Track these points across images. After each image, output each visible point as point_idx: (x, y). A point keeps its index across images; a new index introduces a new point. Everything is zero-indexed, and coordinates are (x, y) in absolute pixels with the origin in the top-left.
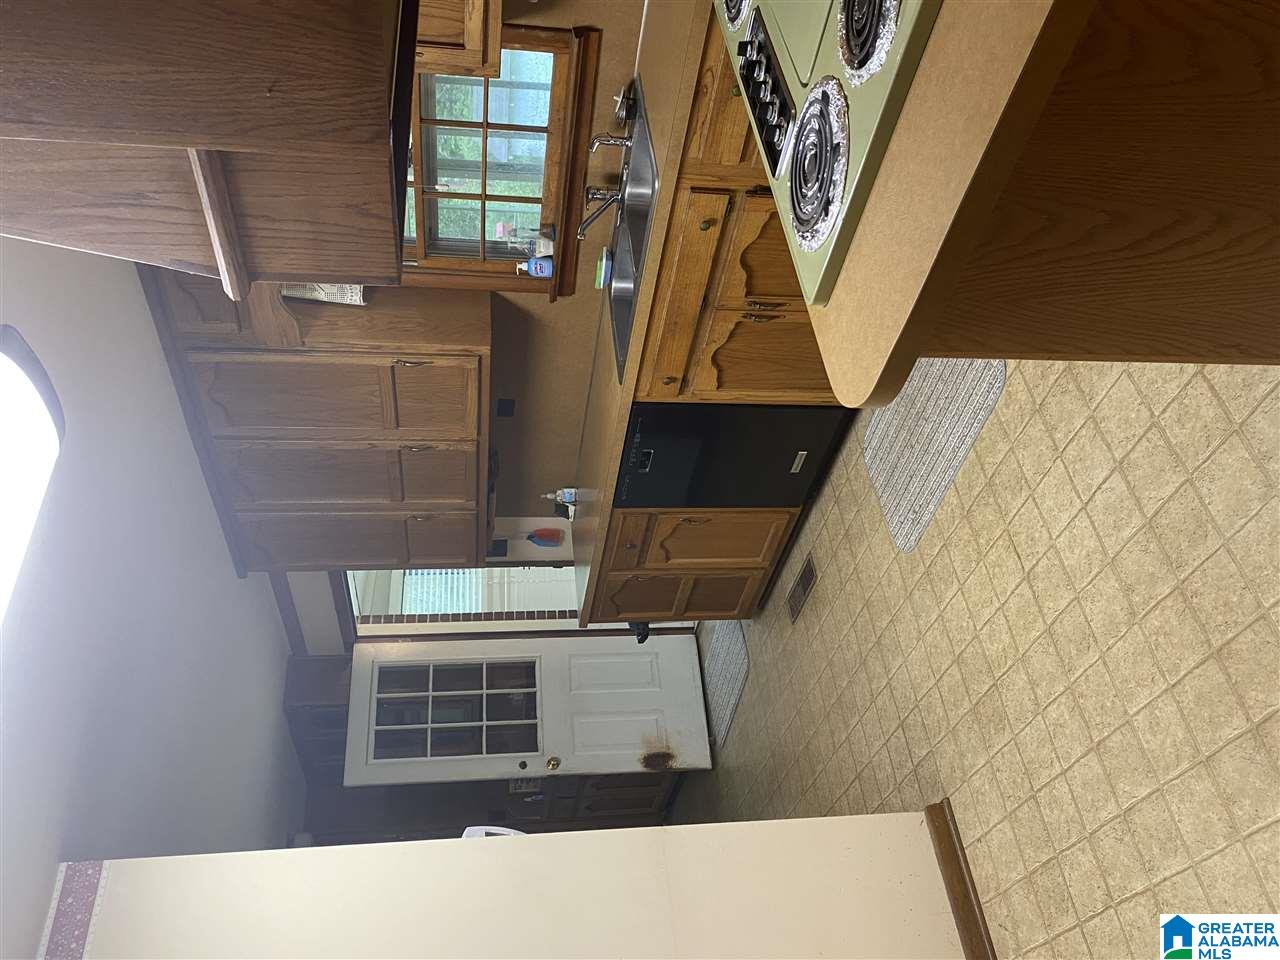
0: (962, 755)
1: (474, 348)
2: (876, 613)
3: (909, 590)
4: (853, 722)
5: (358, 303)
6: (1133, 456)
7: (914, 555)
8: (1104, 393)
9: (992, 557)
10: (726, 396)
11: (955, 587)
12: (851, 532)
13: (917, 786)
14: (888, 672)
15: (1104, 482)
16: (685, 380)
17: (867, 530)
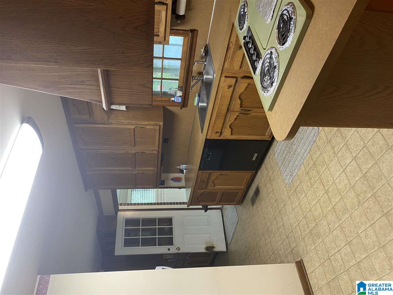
0: (306, 246)
1: (158, 123)
2: (279, 203)
3: (289, 196)
4: (272, 236)
5: (124, 110)
6: (359, 155)
7: (291, 185)
8: (349, 137)
9: (315, 186)
10: (234, 137)
11: (304, 195)
12: (271, 178)
13: (292, 255)
14: (283, 221)
15: (350, 163)
16: (221, 133)
17: (276, 178)
